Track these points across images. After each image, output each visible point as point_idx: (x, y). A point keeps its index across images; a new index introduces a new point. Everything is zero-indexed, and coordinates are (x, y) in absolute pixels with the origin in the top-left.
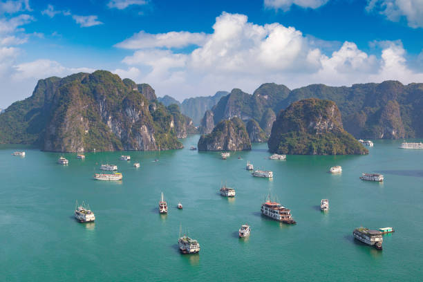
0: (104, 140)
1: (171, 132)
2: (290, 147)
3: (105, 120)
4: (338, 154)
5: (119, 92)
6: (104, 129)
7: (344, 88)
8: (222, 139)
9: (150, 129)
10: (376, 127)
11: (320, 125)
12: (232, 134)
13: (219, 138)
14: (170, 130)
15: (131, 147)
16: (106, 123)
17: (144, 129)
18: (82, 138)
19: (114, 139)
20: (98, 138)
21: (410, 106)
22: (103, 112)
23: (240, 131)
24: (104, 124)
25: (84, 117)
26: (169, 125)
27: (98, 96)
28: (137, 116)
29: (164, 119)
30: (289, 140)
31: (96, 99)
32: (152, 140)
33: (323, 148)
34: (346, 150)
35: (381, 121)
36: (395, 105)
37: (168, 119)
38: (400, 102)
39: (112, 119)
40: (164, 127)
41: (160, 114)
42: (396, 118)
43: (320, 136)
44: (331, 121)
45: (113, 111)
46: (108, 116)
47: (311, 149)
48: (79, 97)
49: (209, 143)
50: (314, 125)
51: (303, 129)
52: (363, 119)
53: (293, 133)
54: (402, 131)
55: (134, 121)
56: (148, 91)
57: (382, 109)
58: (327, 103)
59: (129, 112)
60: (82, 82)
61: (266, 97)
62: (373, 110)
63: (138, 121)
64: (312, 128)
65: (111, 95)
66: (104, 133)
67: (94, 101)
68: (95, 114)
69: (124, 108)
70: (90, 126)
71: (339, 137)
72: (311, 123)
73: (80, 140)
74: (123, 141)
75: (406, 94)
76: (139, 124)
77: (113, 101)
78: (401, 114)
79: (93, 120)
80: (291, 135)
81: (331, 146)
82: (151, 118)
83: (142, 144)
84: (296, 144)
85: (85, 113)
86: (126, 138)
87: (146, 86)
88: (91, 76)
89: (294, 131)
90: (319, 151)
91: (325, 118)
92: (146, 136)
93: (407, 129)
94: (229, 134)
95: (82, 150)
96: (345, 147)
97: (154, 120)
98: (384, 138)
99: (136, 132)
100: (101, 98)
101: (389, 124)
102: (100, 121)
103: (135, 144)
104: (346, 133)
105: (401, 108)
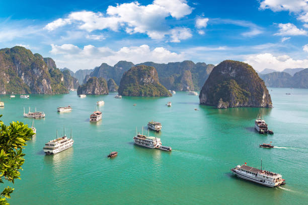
0: (19, 87)
1: (62, 84)
2: (130, 92)
3: (20, 76)
4: (155, 96)
5: (30, 60)
6: (19, 80)
7: (163, 65)
8: (91, 87)
9: (48, 81)
10: (179, 84)
11: (146, 80)
12: (97, 85)
13: (89, 87)
14: (61, 83)
15: (36, 92)
16: (21, 77)
17: (45, 82)
18: (5, 86)
19: (26, 87)
20: (15, 86)
21: (197, 74)
22: (19, 70)
23: (102, 83)
24: (19, 78)
25: (6, 73)
26: (60, 80)
27: (16, 61)
28: (40, 73)
29: (58, 76)
30: (129, 88)
31: (14, 63)
32: (49, 88)
33: (148, 92)
34: (160, 94)
35: (181, 81)
36: (189, 73)
37: (60, 76)
38: (192, 72)
39: (25, 75)
40: (57, 81)
41: (55, 73)
42: (189, 80)
43: (146, 86)
44: (152, 78)
45: (25, 70)
46: (22, 73)
47: (141, 93)
48: (3, 61)
49: (84, 90)
50: (143, 80)
51: (137, 82)
52: (172, 80)
53: (131, 84)
54: (193, 87)
55: (38, 77)
56: (51, 62)
57: (182, 75)
58: (150, 68)
59: (35, 71)
60: (6, 53)
61: (121, 68)
62: (178, 76)
63: (41, 77)
64: (142, 81)
65: (24, 60)
66: (19, 83)
67: (13, 64)
68: (13, 72)
69: (32, 69)
70: (10, 79)
71: (156, 87)
72: (142, 79)
73: (3, 86)
74: (31, 88)
75: (195, 68)
76: (41, 78)
77: (25, 64)
78: (193, 78)
79: (12, 75)
80: (130, 86)
81: (152, 92)
82: (49, 75)
83: (43, 90)
84: (133, 90)
85: (7, 71)
86: (33, 86)
87: (50, 59)
88: (12, 50)
89: (132, 83)
90: (145, 95)
91: (149, 76)
92: (46, 86)
93: (195, 86)
94: (95, 85)
95: (5, 93)
96: (159, 92)
97: (52, 76)
98: (183, 91)
99: (39, 83)
100: (18, 62)
101: (185, 83)
102: (17, 76)
103: (39, 90)
104: (160, 85)
105: (192, 75)
